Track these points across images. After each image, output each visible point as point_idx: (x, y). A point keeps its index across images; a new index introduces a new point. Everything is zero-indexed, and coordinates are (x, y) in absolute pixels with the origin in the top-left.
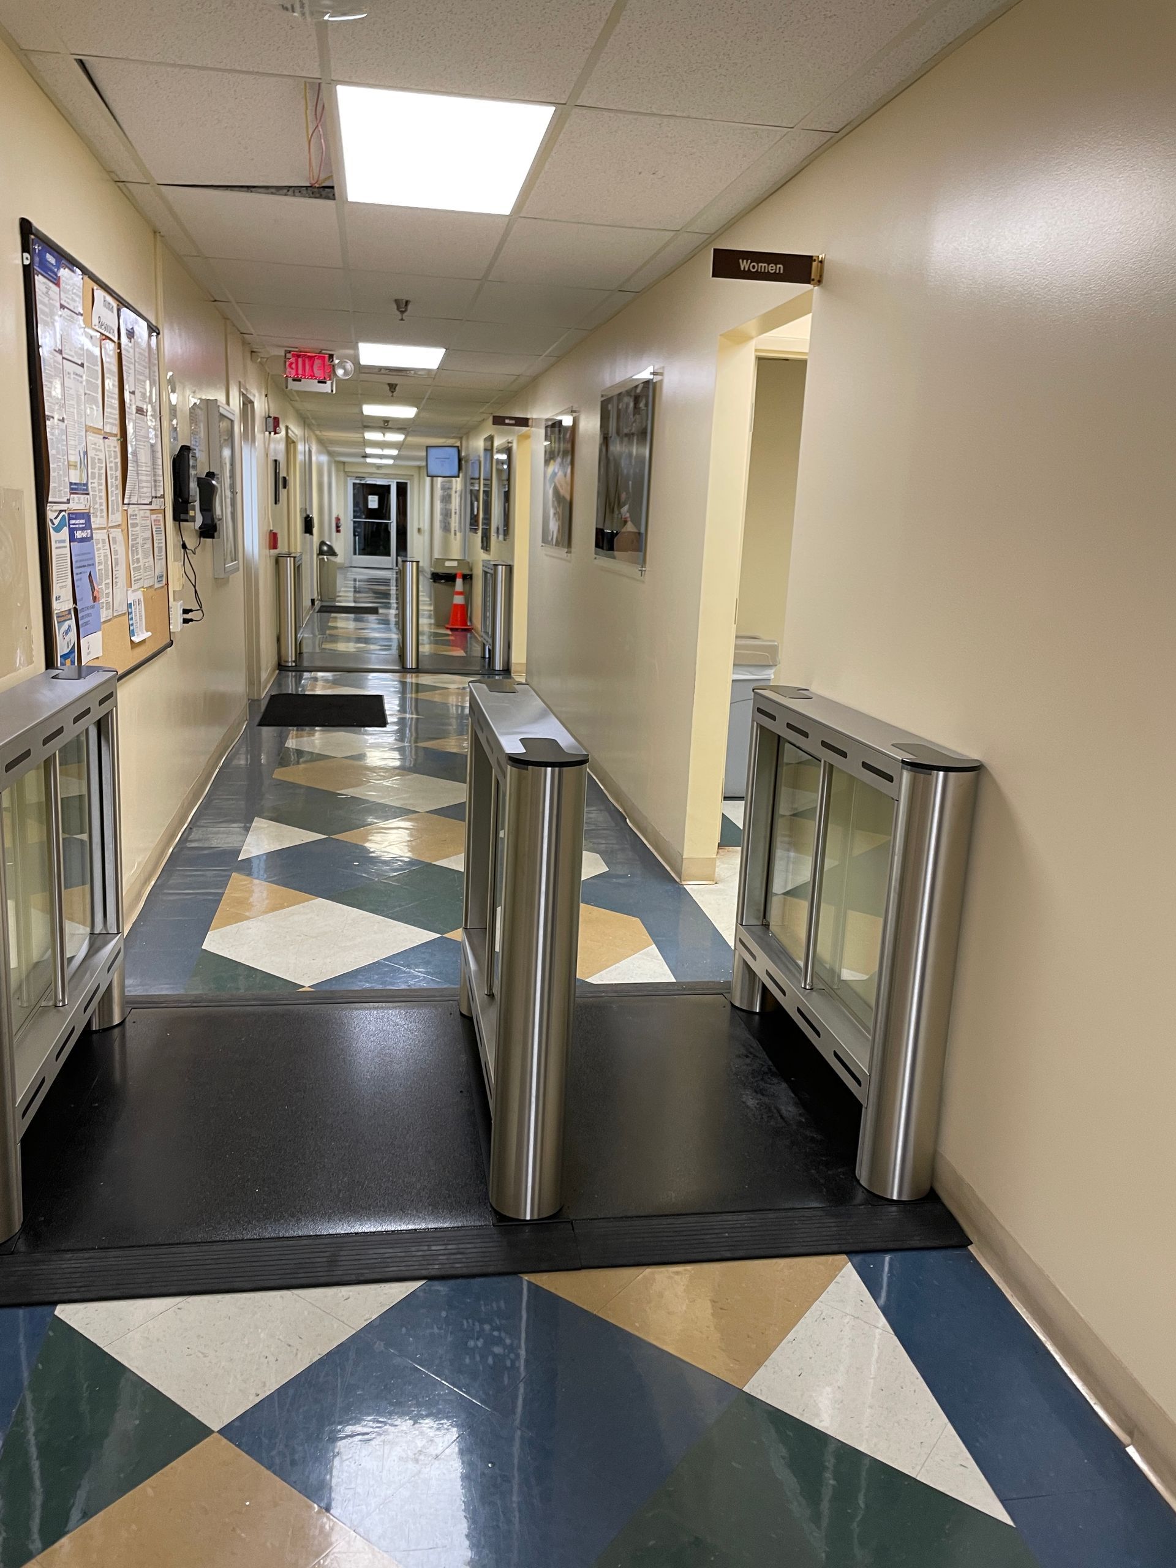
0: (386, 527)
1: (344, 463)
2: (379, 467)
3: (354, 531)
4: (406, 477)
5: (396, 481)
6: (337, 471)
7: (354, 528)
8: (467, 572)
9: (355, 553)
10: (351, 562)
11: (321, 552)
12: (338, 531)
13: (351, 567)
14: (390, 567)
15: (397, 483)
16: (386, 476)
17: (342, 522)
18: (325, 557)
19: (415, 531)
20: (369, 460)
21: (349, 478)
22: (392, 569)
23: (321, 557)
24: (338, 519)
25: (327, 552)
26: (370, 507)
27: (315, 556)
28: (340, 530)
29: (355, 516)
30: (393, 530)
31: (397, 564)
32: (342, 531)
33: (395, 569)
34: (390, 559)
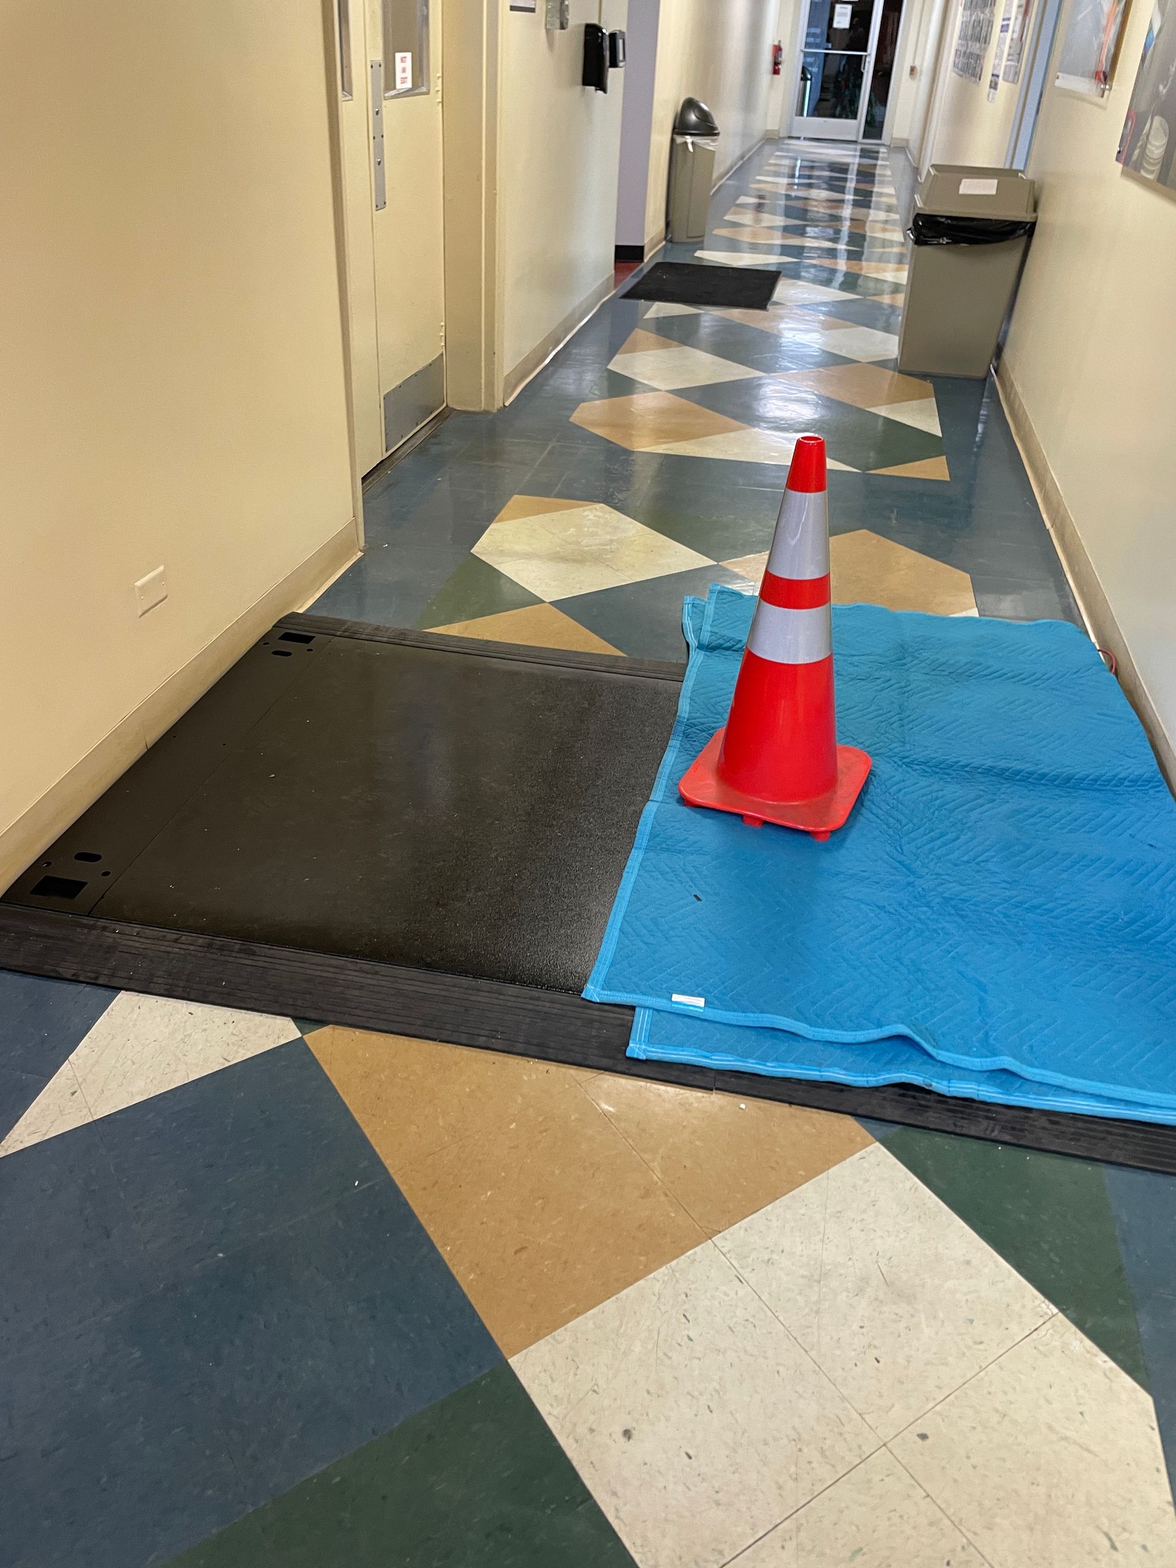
0: (858, 65)
3: (804, 71)
7: (805, 64)
8: (1025, 217)
10: (790, 128)
11: (680, 127)
12: (776, 72)
13: (790, 138)
14: (854, 139)
17: (785, 53)
18: (690, 139)
19: (907, 71)
22: (855, 142)
23: (679, 140)
24: (778, 49)
25: (696, 127)
26: (836, 25)
27: (661, 139)
28: (779, 69)
29: (808, 45)
30: (867, 72)
31: (865, 137)
32: (782, 72)
33: (859, 147)
34: (855, 127)
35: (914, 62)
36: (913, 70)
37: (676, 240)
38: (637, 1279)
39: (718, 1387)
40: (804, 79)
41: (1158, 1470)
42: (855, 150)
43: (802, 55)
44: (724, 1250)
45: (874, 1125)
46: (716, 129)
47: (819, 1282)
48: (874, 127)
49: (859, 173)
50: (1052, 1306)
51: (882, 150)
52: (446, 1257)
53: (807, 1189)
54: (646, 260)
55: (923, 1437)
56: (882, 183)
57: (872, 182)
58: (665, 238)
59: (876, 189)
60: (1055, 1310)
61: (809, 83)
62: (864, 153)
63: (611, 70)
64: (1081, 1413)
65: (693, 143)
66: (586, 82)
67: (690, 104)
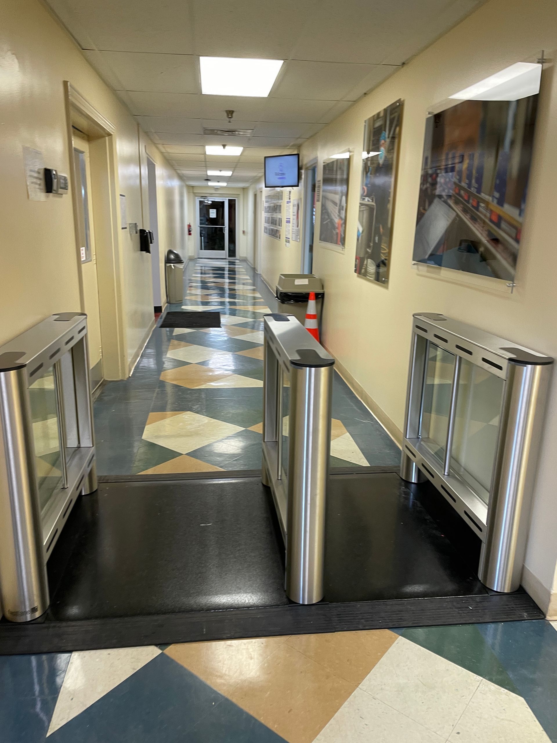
0: (222, 230)
1: (193, 187)
2: (216, 189)
3: (201, 234)
4: (235, 196)
5: (228, 199)
6: (189, 192)
7: (201, 231)
8: (320, 291)
9: (201, 249)
10: (198, 254)
11: (168, 260)
12: (190, 234)
13: (199, 258)
14: (225, 257)
15: (229, 200)
16: (221, 195)
17: (192, 227)
18: (172, 265)
19: (241, 232)
20: (210, 184)
21: (197, 197)
22: (225, 259)
23: (168, 265)
24: (189, 226)
25: (173, 260)
26: (211, 217)
27: (162, 265)
28: (191, 233)
29: (201, 224)
30: (226, 233)
31: (229, 256)
32: (192, 234)
33: (227, 260)
34: (225, 253)
35: (244, 228)
36: (244, 232)
37: (171, 302)
38: (338, 709)
39: (383, 738)
40: (201, 236)
41: (535, 721)
42: (226, 262)
43: (199, 228)
44: (364, 690)
45: (396, 630)
46: (182, 260)
47: (402, 691)
48: (232, 253)
49: (229, 271)
50: (480, 677)
51: (237, 261)
52: (263, 722)
53: (383, 659)
54: (163, 311)
55: (458, 733)
56: (239, 274)
57: (235, 274)
58: (167, 302)
59: (237, 276)
60: (482, 678)
61: (203, 237)
62: (230, 263)
63: (151, 245)
64: (504, 710)
65: (174, 266)
66: (142, 250)
67: (170, 252)
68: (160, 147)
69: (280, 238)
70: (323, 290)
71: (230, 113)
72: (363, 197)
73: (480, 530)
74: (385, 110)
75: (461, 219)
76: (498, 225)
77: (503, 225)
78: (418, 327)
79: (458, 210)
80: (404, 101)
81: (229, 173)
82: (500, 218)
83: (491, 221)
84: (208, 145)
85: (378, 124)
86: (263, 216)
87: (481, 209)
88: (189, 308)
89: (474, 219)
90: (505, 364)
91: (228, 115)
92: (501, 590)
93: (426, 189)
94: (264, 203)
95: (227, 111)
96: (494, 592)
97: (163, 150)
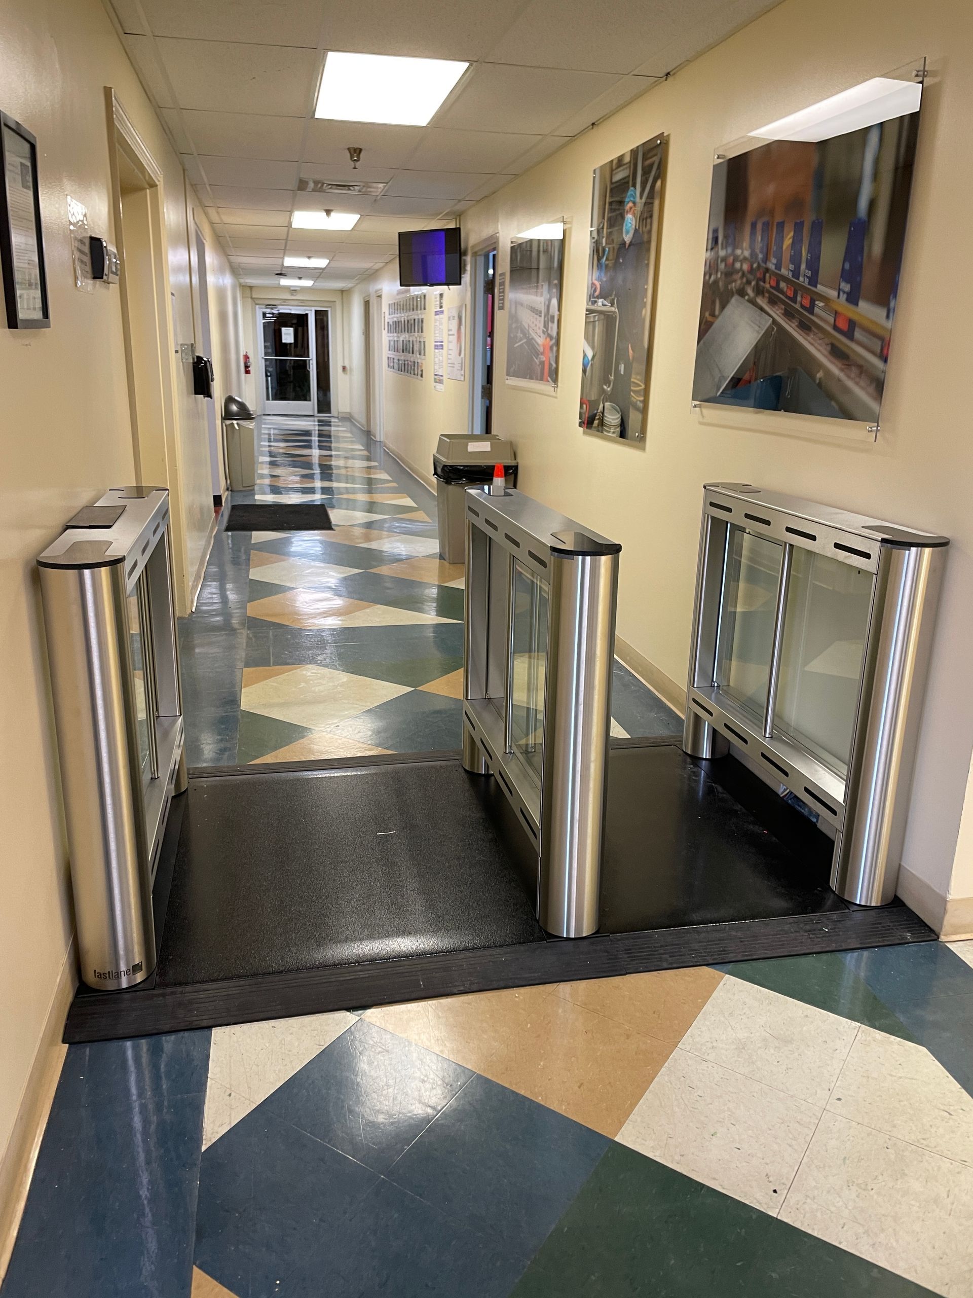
0: (304, 366)
1: (251, 288)
2: (293, 291)
3: (266, 371)
4: (326, 304)
5: (313, 309)
6: (243, 297)
7: (266, 366)
8: (510, 462)
9: (268, 399)
10: (264, 409)
11: (228, 415)
12: (247, 372)
13: (264, 415)
14: (311, 413)
15: (316, 311)
16: (303, 303)
17: (252, 360)
18: (235, 422)
19: (340, 370)
20: (284, 282)
21: (257, 306)
22: (312, 416)
23: (228, 422)
24: (246, 357)
25: (237, 414)
26: (284, 341)
27: (219, 422)
28: (249, 371)
29: (266, 354)
30: (313, 370)
31: (319, 412)
32: (252, 372)
33: (316, 419)
34: (310, 406)
35: (344, 363)
36: (344, 368)
37: (235, 488)
38: (653, 1079)
39: (729, 1113)
40: (267, 376)
41: (947, 1077)
42: (314, 421)
43: (263, 361)
44: (688, 1049)
45: (718, 966)
46: (251, 415)
47: (744, 1048)
48: (324, 405)
49: (320, 436)
50: (857, 1023)
51: (333, 420)
52: (542, 1103)
53: (708, 1007)
54: (223, 504)
55: (839, 1099)
56: (338, 442)
57: (331, 442)
58: (228, 489)
59: (333, 445)
60: (859, 1024)
61: (269, 378)
62: (322, 423)
63: (212, 383)
64: (900, 1064)
65: (237, 424)
66: (197, 392)
67: (230, 400)
68: (212, 212)
69: (422, 376)
70: (515, 461)
71: (356, 153)
72: (592, 298)
73: (834, 812)
74: (634, 152)
75: (781, 329)
76: (850, 335)
77: (858, 334)
78: (712, 504)
79: (776, 313)
80: (668, 136)
81: (320, 263)
82: (852, 324)
83: (835, 327)
84: (297, 210)
85: (619, 176)
86: (384, 340)
87: (816, 310)
88: (265, 498)
89: (805, 327)
90: (874, 549)
91: (352, 157)
92: (867, 902)
93: (716, 282)
94: (385, 315)
95: (349, 149)
96: (856, 907)
97: (215, 218)
